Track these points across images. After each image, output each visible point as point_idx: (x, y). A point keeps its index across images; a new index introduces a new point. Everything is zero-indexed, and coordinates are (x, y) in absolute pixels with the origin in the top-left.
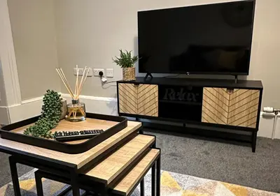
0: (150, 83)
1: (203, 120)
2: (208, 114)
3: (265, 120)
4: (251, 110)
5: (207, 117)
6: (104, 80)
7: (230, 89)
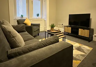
0: (70, 27)
1: (79, 35)
2: (80, 34)
3: (95, 37)
4: (88, 34)
5: (79, 34)
6: (63, 25)
7: (84, 29)
